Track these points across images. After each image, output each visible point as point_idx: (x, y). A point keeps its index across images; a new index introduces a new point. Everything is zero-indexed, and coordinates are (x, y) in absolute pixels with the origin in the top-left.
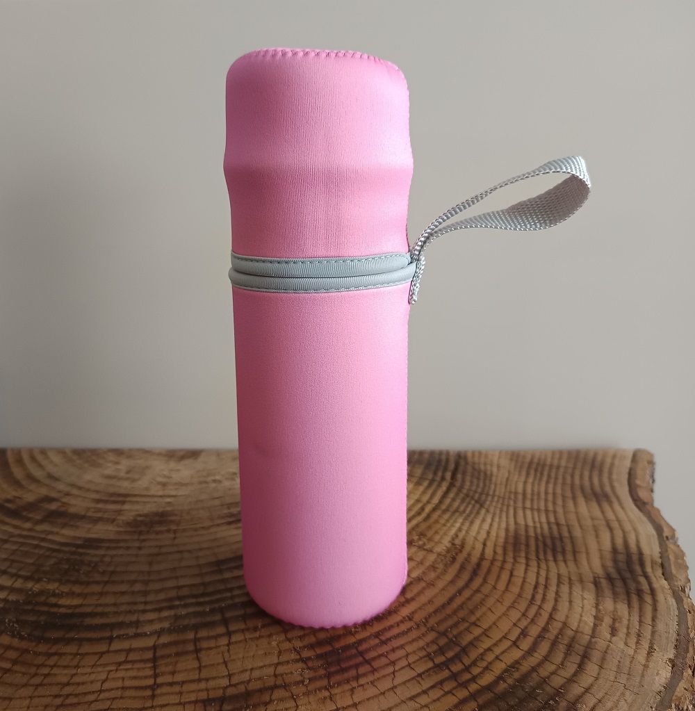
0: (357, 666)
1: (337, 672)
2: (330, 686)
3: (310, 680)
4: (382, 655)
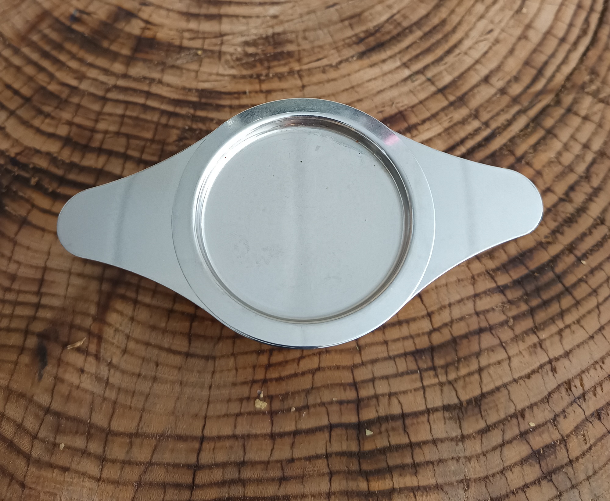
0: (558, 297)
1: (539, 307)
2: (536, 327)
3: (515, 318)
4: (581, 280)
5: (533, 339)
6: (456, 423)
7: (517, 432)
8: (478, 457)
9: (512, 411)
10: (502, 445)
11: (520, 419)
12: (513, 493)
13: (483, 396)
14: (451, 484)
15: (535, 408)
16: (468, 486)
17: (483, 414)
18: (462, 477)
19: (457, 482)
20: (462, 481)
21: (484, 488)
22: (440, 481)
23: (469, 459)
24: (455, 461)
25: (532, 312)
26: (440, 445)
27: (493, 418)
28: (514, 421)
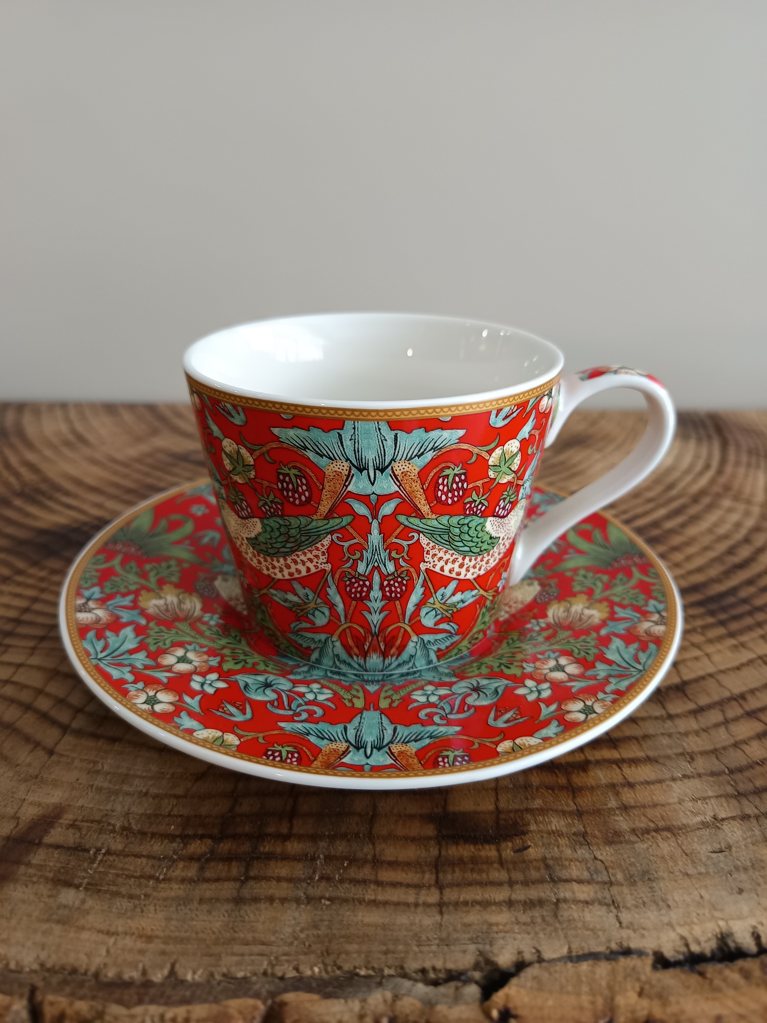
0: (749, 614)
1: (729, 619)
2: (732, 633)
5: (732, 642)
6: (657, 704)
7: (739, 711)
8: (697, 733)
9: (727, 694)
10: (726, 722)
11: (741, 702)
12: (758, 764)
13: (685, 683)
14: (668, 757)
15: (757, 693)
16: (693, 759)
17: (690, 697)
18: (680, 750)
19: (676, 754)
20: (682, 754)
21: (715, 760)
22: (651, 754)
23: (686, 734)
24: (667, 737)
25: (722, 623)
26: (641, 723)
27: (704, 701)
28: (734, 703)
